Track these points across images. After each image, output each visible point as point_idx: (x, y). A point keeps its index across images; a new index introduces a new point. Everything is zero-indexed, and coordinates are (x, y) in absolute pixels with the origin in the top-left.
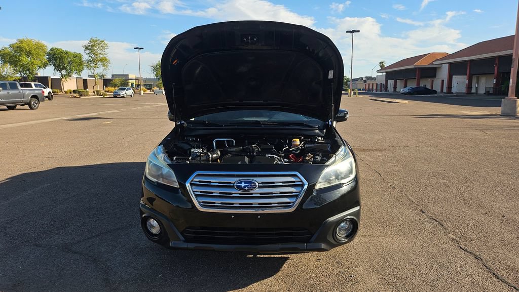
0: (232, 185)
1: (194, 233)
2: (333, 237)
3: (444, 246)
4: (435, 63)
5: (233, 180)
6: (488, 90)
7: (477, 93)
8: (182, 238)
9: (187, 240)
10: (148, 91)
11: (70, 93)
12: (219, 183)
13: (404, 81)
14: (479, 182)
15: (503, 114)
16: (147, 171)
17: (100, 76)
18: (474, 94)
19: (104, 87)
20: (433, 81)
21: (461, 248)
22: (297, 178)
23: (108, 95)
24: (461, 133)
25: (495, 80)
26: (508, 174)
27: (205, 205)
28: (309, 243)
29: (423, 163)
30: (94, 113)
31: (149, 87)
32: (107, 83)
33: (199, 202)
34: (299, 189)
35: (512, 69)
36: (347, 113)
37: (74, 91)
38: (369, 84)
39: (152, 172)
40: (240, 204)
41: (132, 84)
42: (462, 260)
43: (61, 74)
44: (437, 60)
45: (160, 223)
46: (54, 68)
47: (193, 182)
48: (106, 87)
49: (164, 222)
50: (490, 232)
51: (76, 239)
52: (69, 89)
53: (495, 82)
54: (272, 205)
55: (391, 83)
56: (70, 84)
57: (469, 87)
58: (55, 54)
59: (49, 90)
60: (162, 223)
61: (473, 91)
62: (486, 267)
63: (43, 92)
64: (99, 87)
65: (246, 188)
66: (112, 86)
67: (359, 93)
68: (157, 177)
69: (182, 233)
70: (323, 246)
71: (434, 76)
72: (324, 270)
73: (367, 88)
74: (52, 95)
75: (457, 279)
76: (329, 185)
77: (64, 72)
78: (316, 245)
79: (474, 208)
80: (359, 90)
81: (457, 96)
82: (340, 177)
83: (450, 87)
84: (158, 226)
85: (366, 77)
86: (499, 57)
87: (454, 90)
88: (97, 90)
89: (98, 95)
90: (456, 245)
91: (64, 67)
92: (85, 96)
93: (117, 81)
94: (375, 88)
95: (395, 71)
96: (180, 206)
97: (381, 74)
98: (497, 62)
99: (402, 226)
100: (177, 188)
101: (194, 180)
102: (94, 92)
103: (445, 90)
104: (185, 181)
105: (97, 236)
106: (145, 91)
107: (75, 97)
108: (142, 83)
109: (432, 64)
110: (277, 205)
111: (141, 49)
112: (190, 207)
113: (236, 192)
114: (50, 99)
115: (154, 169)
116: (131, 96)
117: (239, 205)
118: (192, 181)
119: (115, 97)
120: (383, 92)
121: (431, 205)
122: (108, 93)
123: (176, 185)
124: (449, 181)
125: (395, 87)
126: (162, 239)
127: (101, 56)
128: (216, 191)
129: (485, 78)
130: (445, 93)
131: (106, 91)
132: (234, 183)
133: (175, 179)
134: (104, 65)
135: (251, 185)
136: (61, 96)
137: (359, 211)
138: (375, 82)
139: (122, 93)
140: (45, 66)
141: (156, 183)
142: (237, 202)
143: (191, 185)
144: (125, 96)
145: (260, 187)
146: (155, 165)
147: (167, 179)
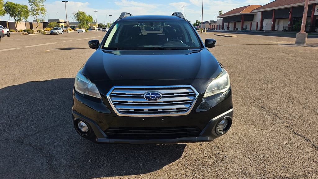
0: (142, 96)
1: (115, 131)
2: (216, 132)
3: (283, 132)
4: (253, 11)
5: (143, 92)
6: (284, 28)
7: (278, 31)
8: (105, 135)
9: (109, 137)
10: (73, 31)
11: (22, 32)
12: (132, 94)
13: (234, 23)
14: (294, 87)
15: (297, 43)
16: (76, 86)
17: (40, 20)
18: (276, 31)
19: (43, 28)
20: (251, 23)
21: (294, 133)
22: (190, 90)
23: (47, 33)
24: (274, 55)
25: (289, 22)
26: (310, 81)
27: (122, 111)
28: (199, 136)
29: (255, 75)
30: (38, 44)
31: (73, 28)
32: (45, 25)
33: (117, 109)
34: (192, 98)
35: (304, 14)
36: (215, 42)
37: (24, 31)
38: (212, 25)
39: (81, 87)
40: (149, 110)
41: (62, 26)
42: (297, 141)
43: (15, 19)
44: (254, 10)
45: (87, 124)
46: (9, 15)
47: (112, 95)
48: (45, 27)
49: (91, 124)
50: (311, 121)
51: (27, 134)
52: (20, 29)
53: (289, 24)
54: (172, 110)
55: (226, 24)
56: (21, 26)
57: (273, 26)
58: (10, 6)
59: (8, 30)
60: (89, 125)
61: (276, 29)
62: (315, 146)
63: (3, 31)
64: (41, 28)
65: (153, 98)
66: (49, 27)
67: (207, 31)
68: (84, 90)
69: (105, 132)
70: (209, 138)
71: (252, 20)
72: (205, 152)
73: (211, 28)
74: (9, 33)
75: (298, 156)
76: (213, 94)
77: (16, 18)
78: (204, 138)
79: (296, 105)
80: (206, 29)
81: (266, 32)
82: (220, 88)
83: (262, 27)
84: (86, 126)
85: (211, 21)
86: (292, 7)
87: (264, 29)
88: (39, 29)
89: (40, 33)
90: (291, 130)
91: (16, 14)
92: (31, 34)
93: (52, 24)
94: (216, 28)
95: (229, 17)
96: (102, 112)
97: (220, 19)
98: (291, 10)
99: (252, 118)
100: (100, 99)
101: (113, 92)
102: (37, 31)
103: (259, 29)
104: (106, 93)
105: (43, 131)
106: (71, 30)
107: (25, 34)
108: (68, 25)
109: (252, 12)
110: (176, 110)
111: (66, 2)
112: (110, 112)
113: (145, 101)
114: (8, 36)
115: (81, 84)
116: (62, 33)
117: (147, 111)
118: (111, 93)
119: (51, 34)
120: (221, 30)
121: (267, 103)
122: (46, 32)
123: (99, 96)
124: (275, 86)
125: (228, 27)
126: (90, 136)
127: (41, 7)
128: (130, 101)
129: (283, 21)
130: (258, 30)
131: (45, 31)
132: (144, 95)
133: (98, 92)
134: (42, 13)
135: (156, 96)
136: (16, 34)
137: (232, 112)
138: (216, 24)
139: (56, 31)
140: (4, 14)
141: (83, 95)
142: (146, 109)
143: (111, 96)
144: (58, 34)
145: (163, 97)
146: (82, 81)
147: (91, 92)
